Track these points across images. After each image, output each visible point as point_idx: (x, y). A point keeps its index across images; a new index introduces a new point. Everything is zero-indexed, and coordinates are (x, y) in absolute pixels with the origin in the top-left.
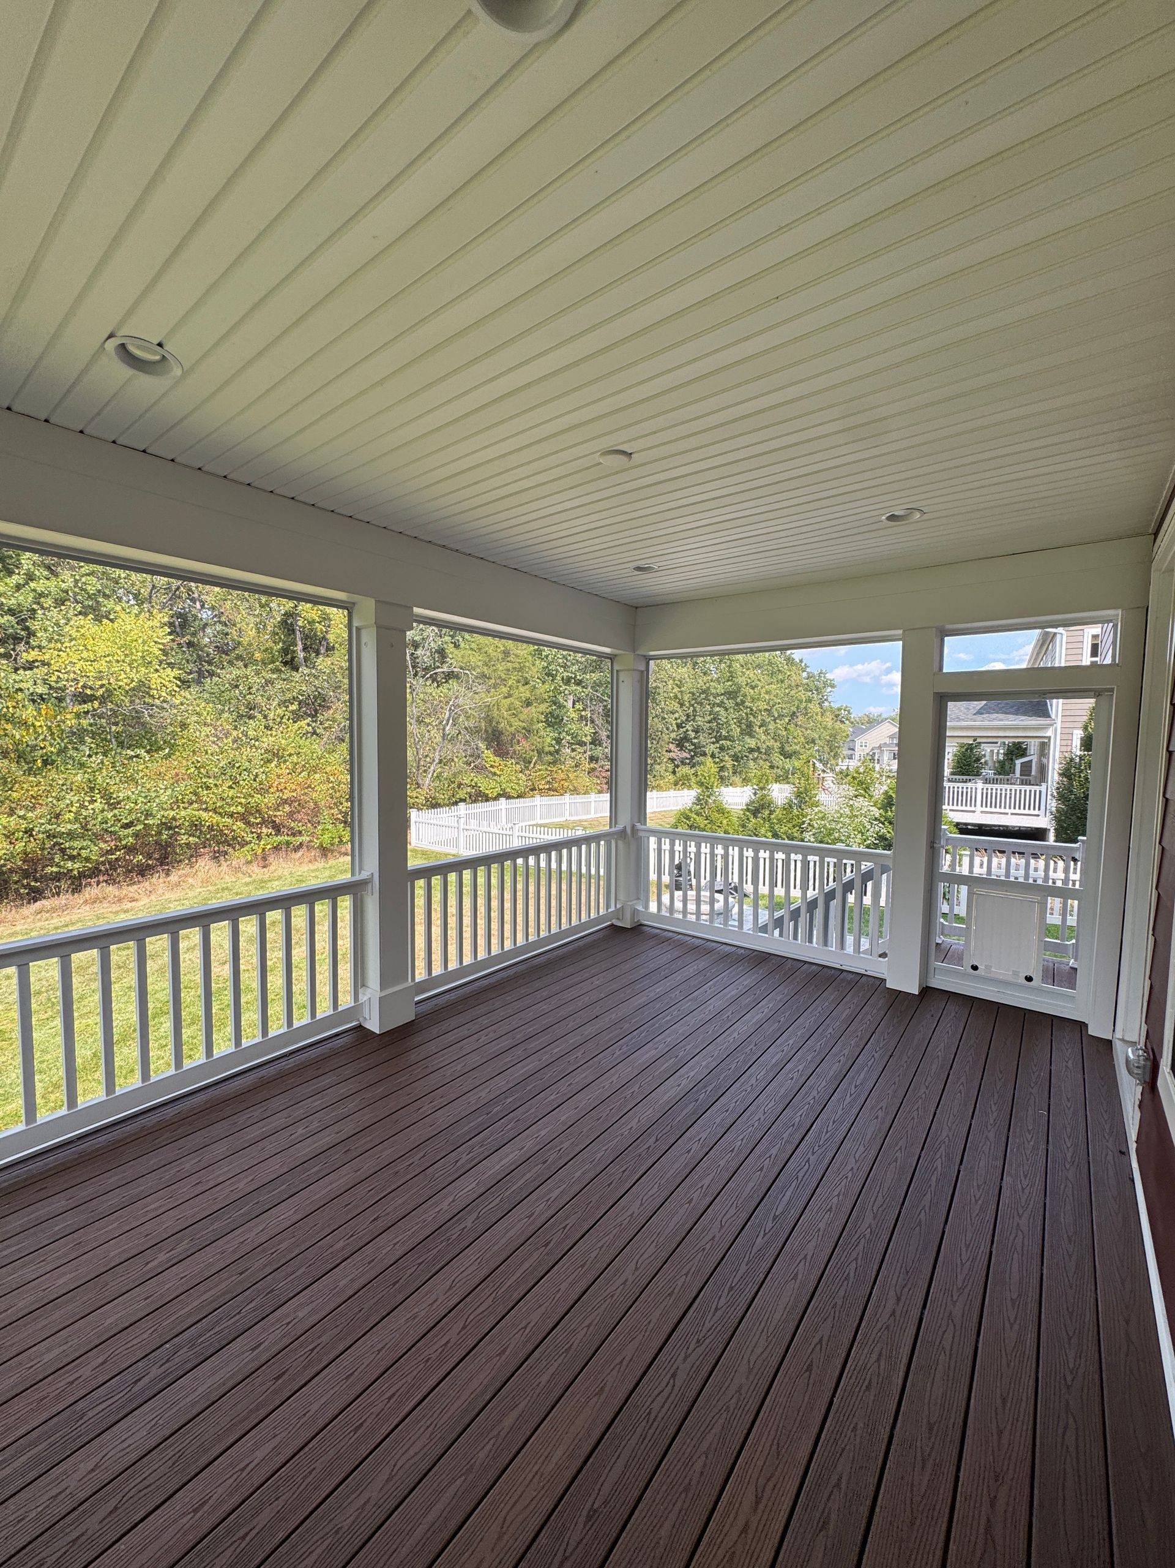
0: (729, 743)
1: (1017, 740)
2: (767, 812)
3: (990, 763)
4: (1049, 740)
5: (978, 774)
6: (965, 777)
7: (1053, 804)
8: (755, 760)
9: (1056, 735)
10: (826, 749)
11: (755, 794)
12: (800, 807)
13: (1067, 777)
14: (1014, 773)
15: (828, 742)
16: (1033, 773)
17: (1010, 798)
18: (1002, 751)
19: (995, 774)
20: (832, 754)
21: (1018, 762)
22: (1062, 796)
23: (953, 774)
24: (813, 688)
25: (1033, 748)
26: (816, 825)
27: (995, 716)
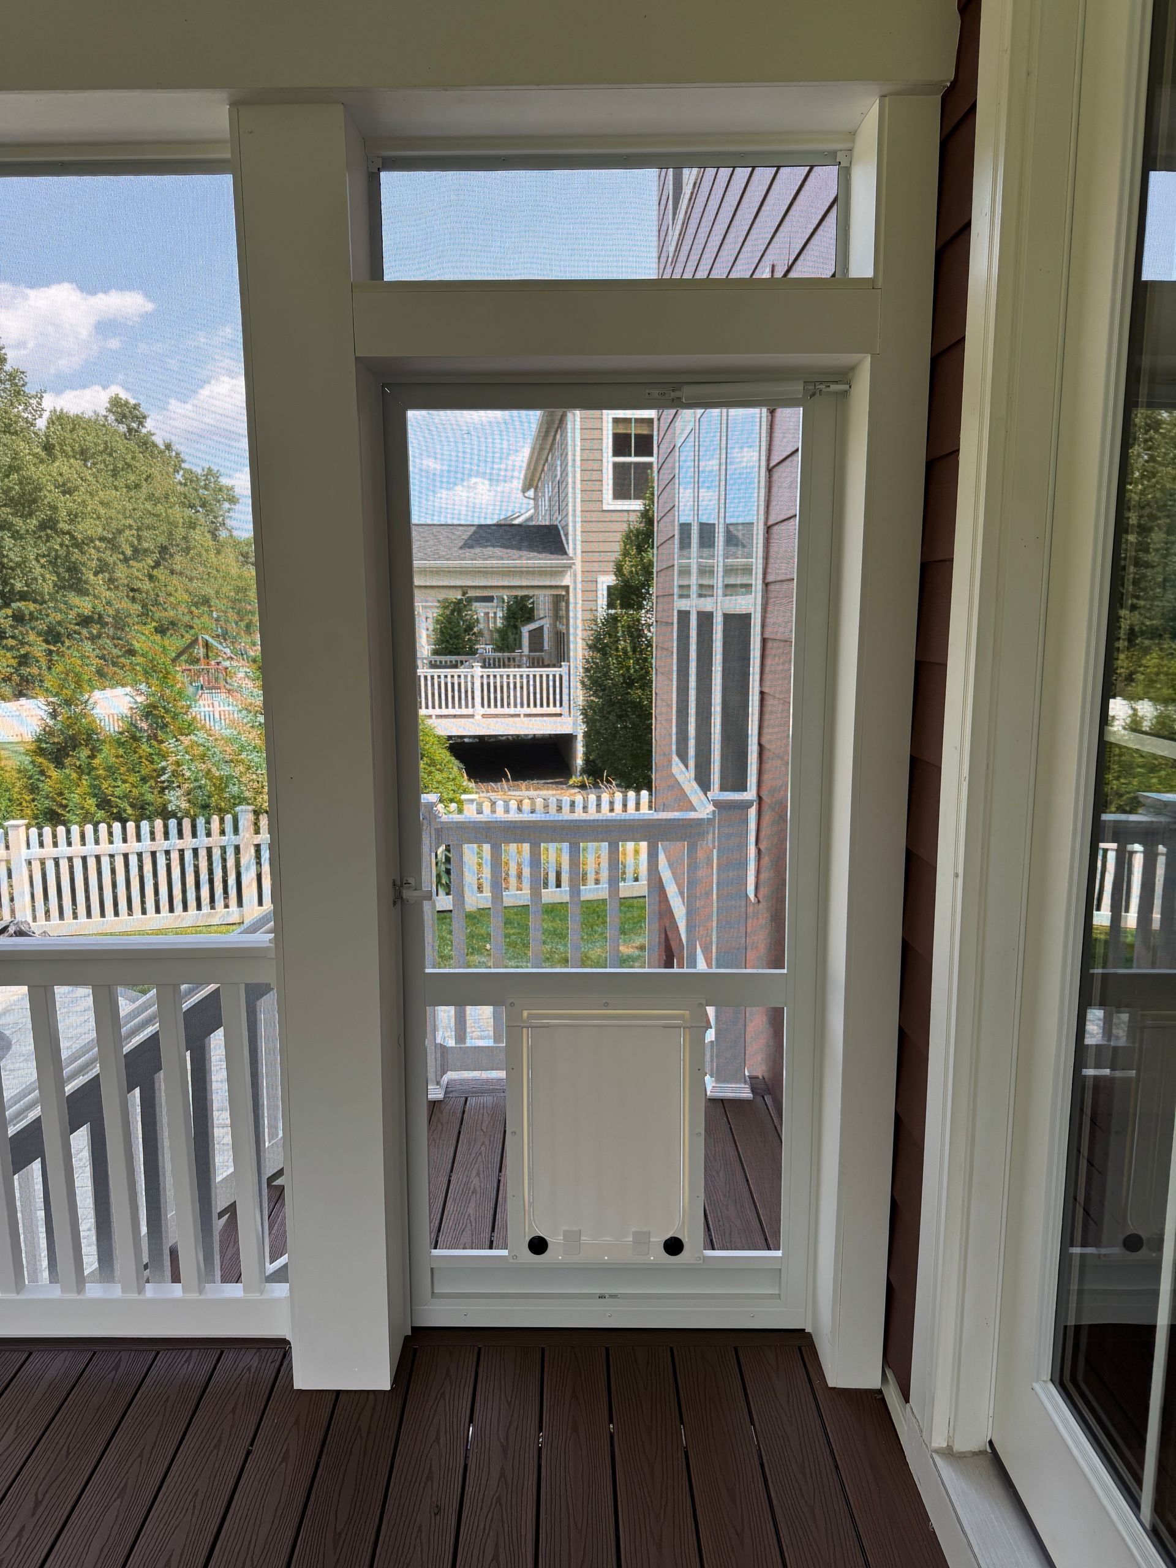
0: (32, 606)
1: (520, 593)
2: (85, 753)
3: (486, 632)
4: (568, 592)
5: (473, 652)
6: (454, 658)
7: (579, 696)
8: (93, 639)
9: (575, 582)
10: (232, 615)
11: (54, 715)
12: (155, 737)
13: (599, 650)
14: (520, 648)
15: (234, 601)
16: (546, 647)
17: (522, 688)
18: (500, 614)
19: (494, 650)
20: (242, 624)
21: (526, 630)
22: (596, 680)
23: (436, 652)
24: (197, 502)
25: (543, 606)
26: (188, 774)
27: (489, 551)
